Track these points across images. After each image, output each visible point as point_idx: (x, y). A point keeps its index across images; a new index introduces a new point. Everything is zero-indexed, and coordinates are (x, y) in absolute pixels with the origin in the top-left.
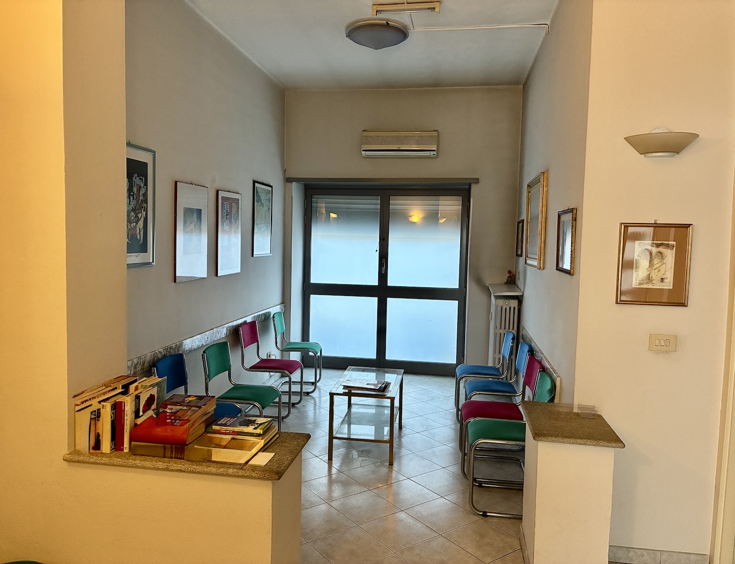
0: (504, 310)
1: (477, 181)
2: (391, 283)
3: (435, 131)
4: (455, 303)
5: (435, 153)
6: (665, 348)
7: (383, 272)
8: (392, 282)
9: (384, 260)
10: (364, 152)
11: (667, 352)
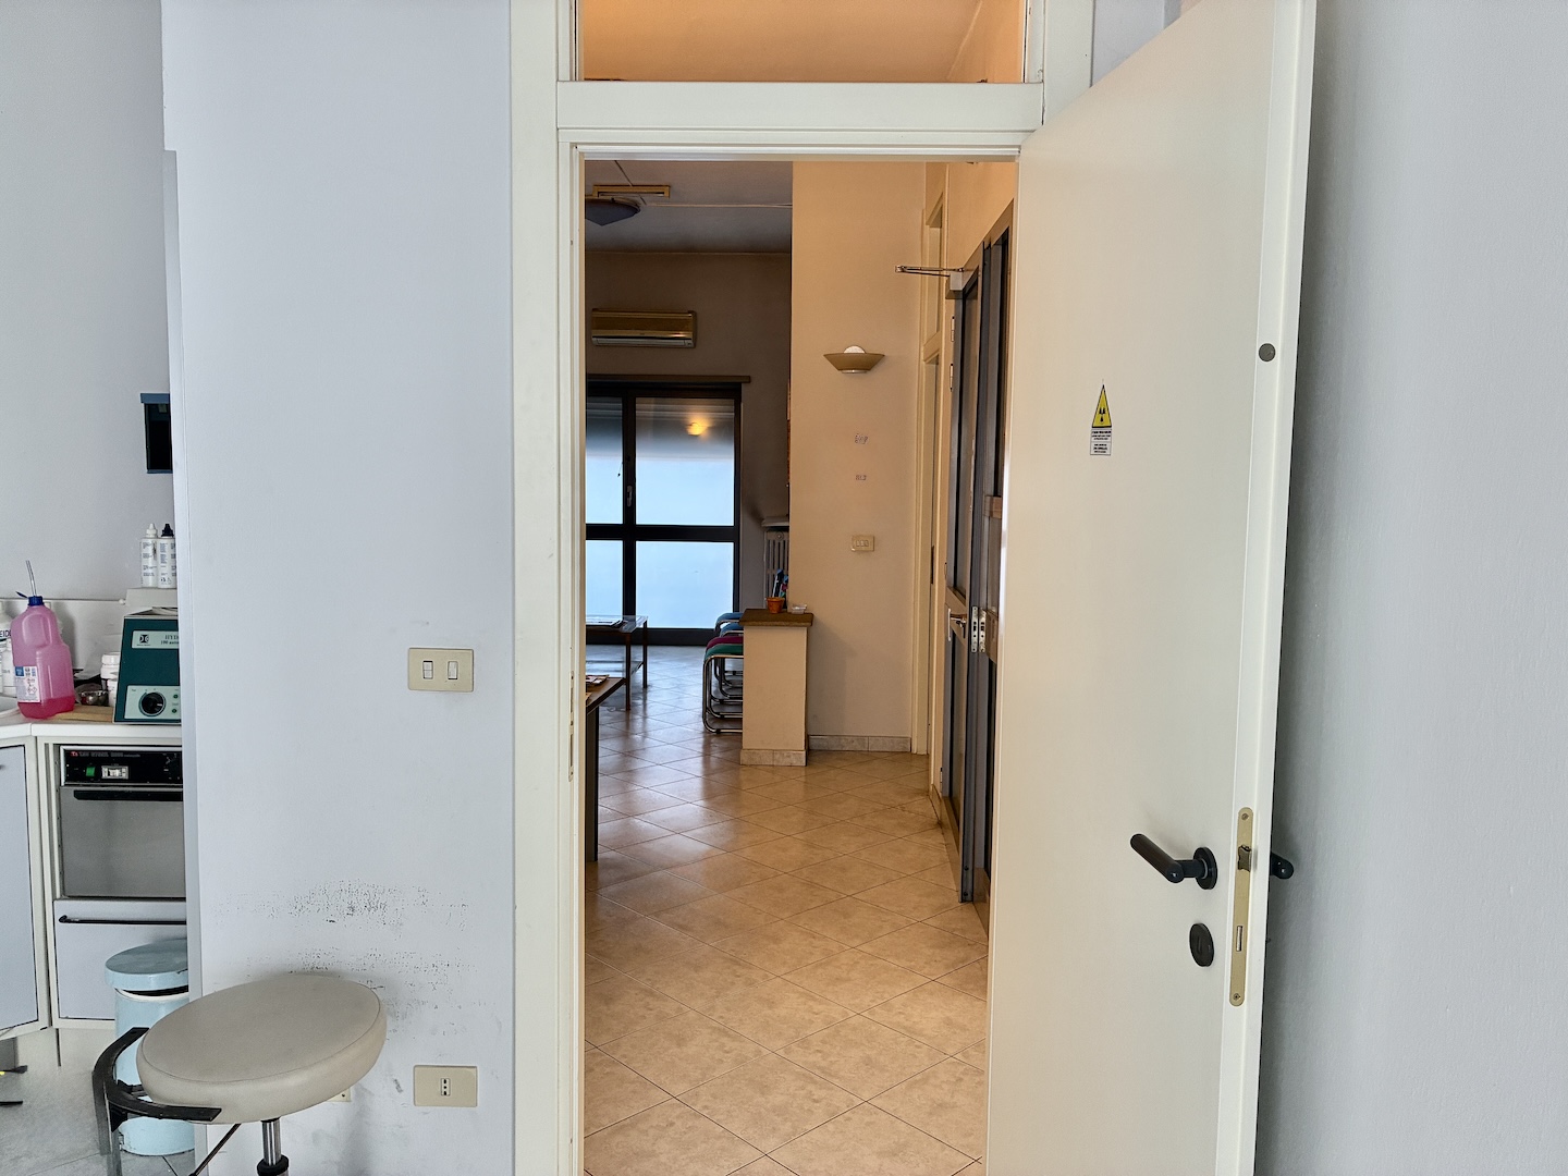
0: (777, 545)
1: (748, 380)
2: (640, 520)
3: (689, 312)
4: (730, 546)
5: (690, 341)
6: (864, 548)
7: (629, 505)
8: (642, 519)
9: (630, 488)
10: (594, 339)
11: (867, 551)
